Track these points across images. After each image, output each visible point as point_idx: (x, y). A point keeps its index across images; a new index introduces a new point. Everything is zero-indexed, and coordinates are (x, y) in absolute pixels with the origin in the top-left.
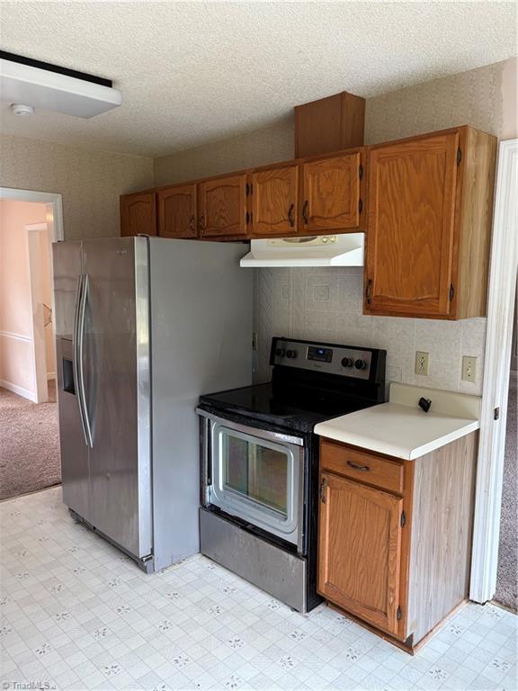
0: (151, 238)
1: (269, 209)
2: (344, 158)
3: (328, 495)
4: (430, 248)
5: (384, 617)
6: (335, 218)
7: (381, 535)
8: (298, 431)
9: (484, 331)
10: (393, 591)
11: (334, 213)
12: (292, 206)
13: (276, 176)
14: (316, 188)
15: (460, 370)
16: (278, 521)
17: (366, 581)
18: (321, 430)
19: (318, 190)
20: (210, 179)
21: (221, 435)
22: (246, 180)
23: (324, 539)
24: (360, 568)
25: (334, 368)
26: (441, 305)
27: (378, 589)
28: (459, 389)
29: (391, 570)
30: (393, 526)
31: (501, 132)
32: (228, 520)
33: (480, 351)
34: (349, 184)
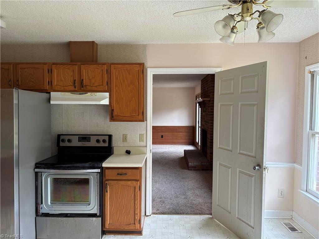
0: (19, 90)
1: (61, 80)
2: (100, 66)
3: (109, 189)
4: (135, 99)
5: (134, 225)
6: (96, 86)
7: (131, 197)
8: (96, 167)
10: (137, 214)
11: (95, 85)
12: (75, 80)
13: (66, 67)
14: (87, 75)
15: (139, 139)
16: (85, 207)
17: (126, 215)
18: (104, 165)
19: (88, 76)
21: (49, 179)
22: (50, 68)
23: (107, 207)
24: (124, 211)
26: (140, 117)
27: (131, 216)
28: (139, 145)
29: (136, 207)
30: (136, 192)
32: (55, 217)
33: (145, 132)
34: (103, 75)
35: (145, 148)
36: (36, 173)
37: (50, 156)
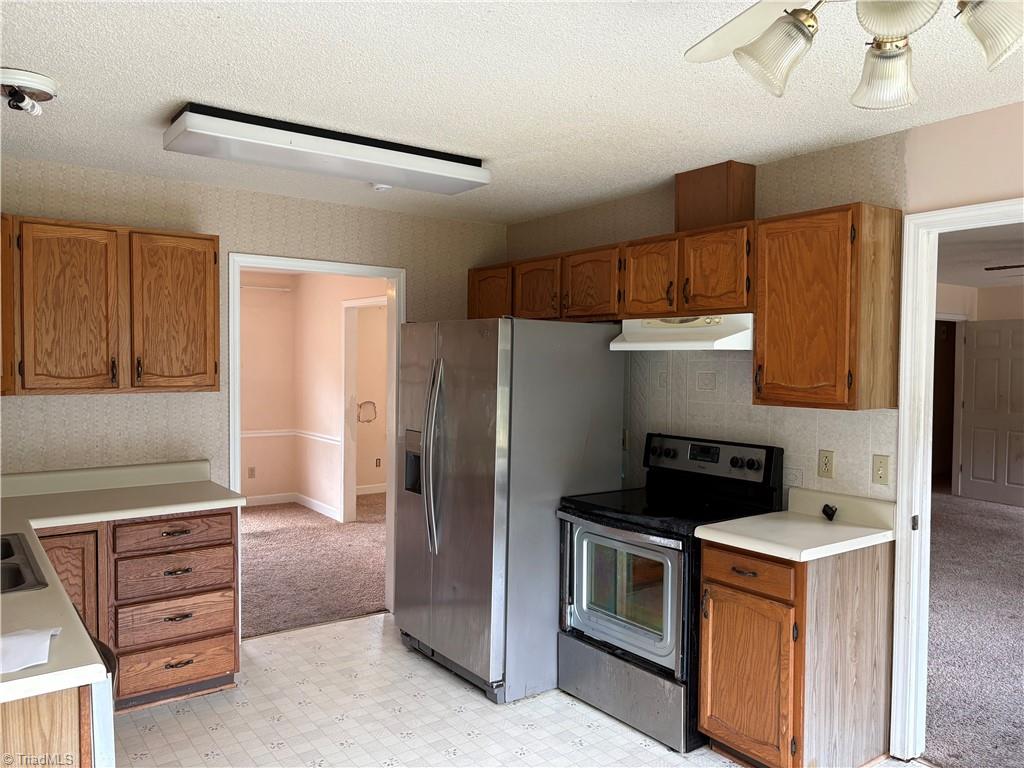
0: (515, 320)
1: (644, 287)
2: (729, 233)
3: (711, 609)
4: (826, 332)
5: (776, 752)
6: (719, 296)
7: (770, 653)
8: (676, 534)
9: (895, 425)
10: (786, 717)
11: (719, 292)
12: (671, 283)
13: (653, 251)
14: (698, 264)
15: (870, 471)
16: (652, 641)
17: (755, 708)
18: (702, 533)
19: (701, 266)
20: (576, 253)
21: (585, 543)
22: (618, 254)
23: (706, 662)
24: (749, 694)
25: (721, 469)
26: (838, 393)
27: (769, 718)
28: (870, 493)
29: (783, 694)
30: (784, 640)
31: (905, 205)
32: (593, 645)
33: (892, 448)
34: (735, 260)
35: (890, 508)
36: (562, 522)
37: (619, 488)
